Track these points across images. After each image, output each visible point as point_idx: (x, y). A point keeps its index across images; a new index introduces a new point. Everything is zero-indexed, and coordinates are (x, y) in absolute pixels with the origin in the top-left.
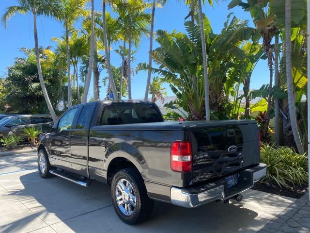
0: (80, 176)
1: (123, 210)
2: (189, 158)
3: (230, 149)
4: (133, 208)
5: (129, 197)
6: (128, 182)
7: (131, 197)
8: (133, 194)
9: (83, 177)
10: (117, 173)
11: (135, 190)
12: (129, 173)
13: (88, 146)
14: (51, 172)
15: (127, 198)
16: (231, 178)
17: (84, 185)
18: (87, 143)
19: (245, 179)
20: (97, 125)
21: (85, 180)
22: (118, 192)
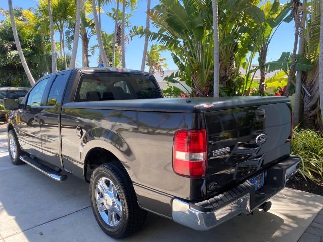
0: (55, 167)
1: (105, 218)
2: (201, 156)
3: (259, 139)
4: (118, 218)
5: (113, 203)
6: (111, 182)
7: (115, 203)
8: (118, 197)
10: (97, 169)
11: (121, 196)
12: (113, 170)
13: (61, 127)
14: (21, 158)
15: (110, 203)
16: (256, 179)
17: (57, 179)
18: (59, 124)
19: (275, 179)
20: (71, 101)
22: (99, 193)
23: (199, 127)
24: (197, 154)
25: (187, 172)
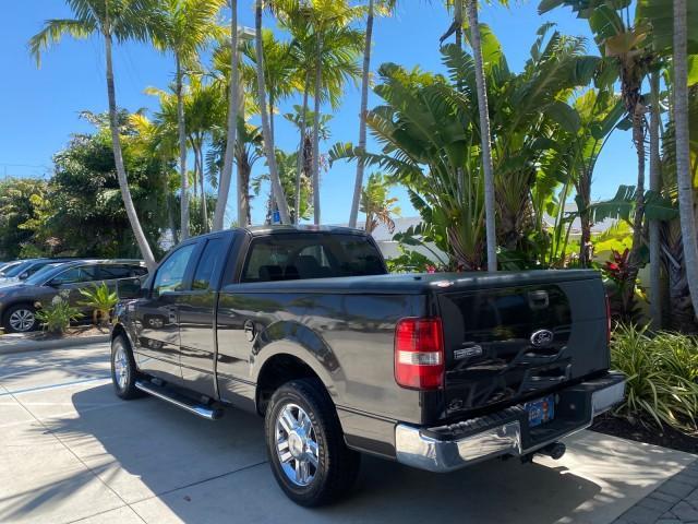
0: (200, 395)
1: (292, 474)
2: (436, 358)
3: (537, 337)
4: (312, 470)
5: (305, 445)
6: (301, 411)
7: (308, 445)
8: (313, 437)
9: (207, 399)
10: (279, 390)
11: (317, 430)
12: (305, 390)
13: (217, 328)
14: (138, 385)
15: (300, 447)
16: (538, 405)
17: (208, 415)
18: (214, 322)
19: (573, 407)
20: (235, 282)
21: (209, 404)
22: (281, 432)
23: (431, 314)
24: (430, 354)
25: (416, 382)
